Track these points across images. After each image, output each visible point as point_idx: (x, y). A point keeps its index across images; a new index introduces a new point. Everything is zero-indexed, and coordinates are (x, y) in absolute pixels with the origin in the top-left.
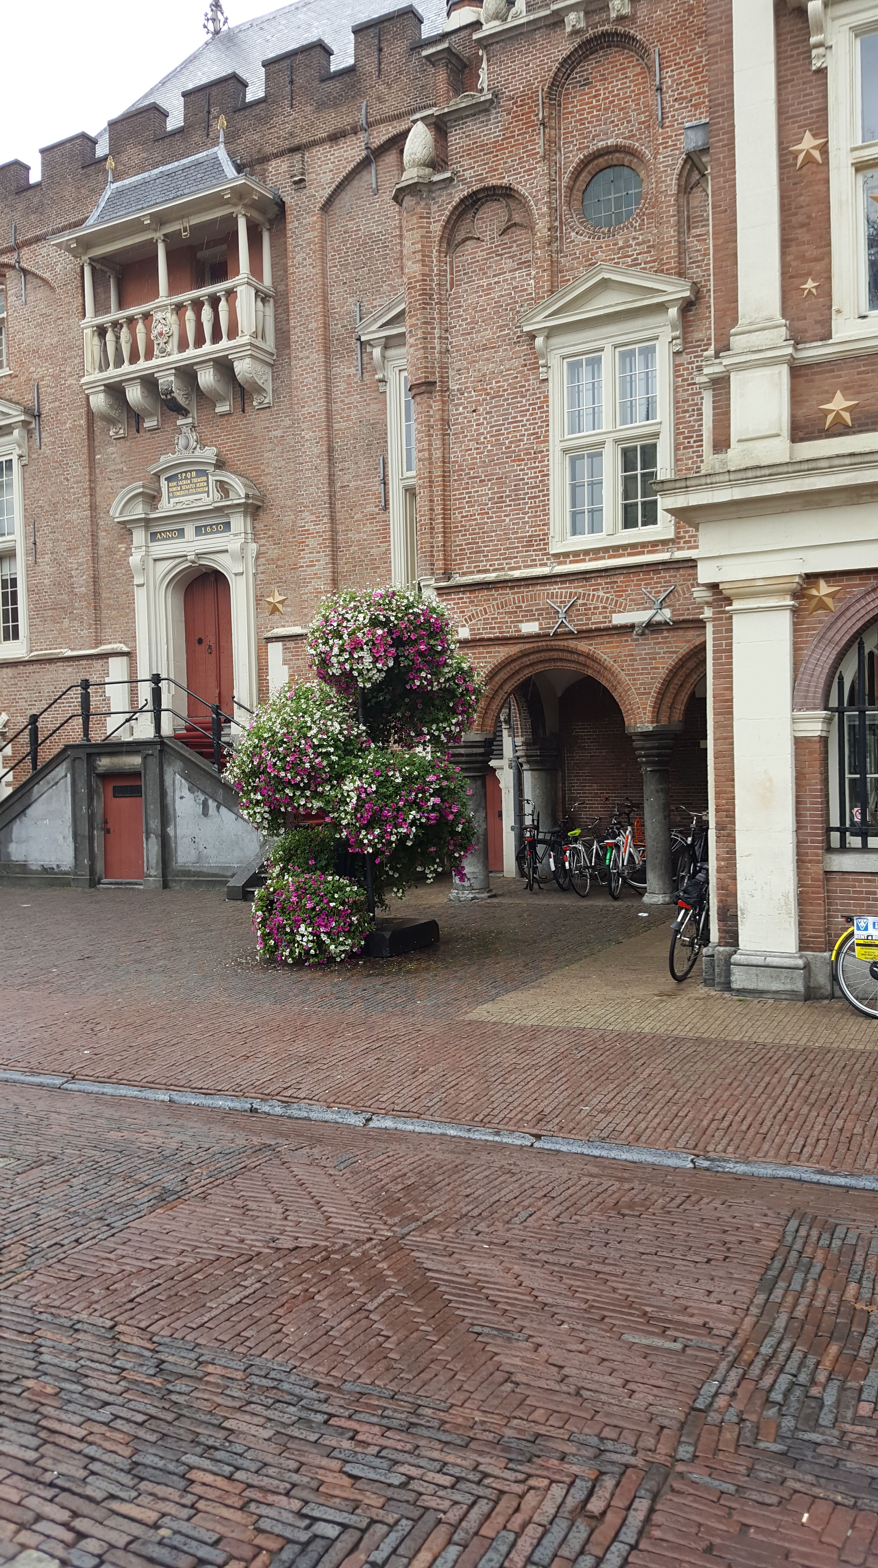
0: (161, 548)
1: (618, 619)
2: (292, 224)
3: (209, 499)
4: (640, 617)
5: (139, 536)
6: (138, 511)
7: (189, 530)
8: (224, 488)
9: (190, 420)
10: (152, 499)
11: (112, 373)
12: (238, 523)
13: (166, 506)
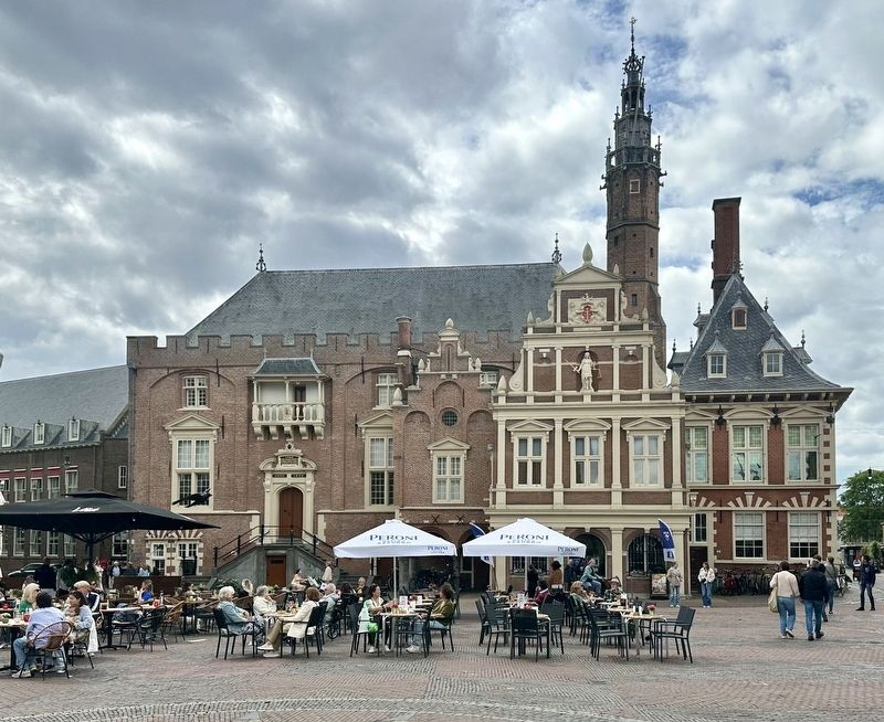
0: (276, 480)
1: (450, 522)
2: (335, 387)
3: (299, 467)
4: (455, 522)
5: (268, 476)
6: (270, 467)
7: (289, 475)
8: (304, 464)
9: (292, 440)
10: (274, 464)
11: (264, 422)
12: (310, 476)
13: (279, 467)
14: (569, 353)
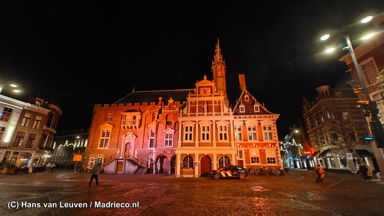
0: (126, 140)
1: (169, 152)
2: (143, 116)
4: (170, 152)
7: (129, 139)
8: (133, 136)
9: (131, 130)
10: (125, 136)
11: (124, 125)
12: (134, 139)
14: (200, 102)
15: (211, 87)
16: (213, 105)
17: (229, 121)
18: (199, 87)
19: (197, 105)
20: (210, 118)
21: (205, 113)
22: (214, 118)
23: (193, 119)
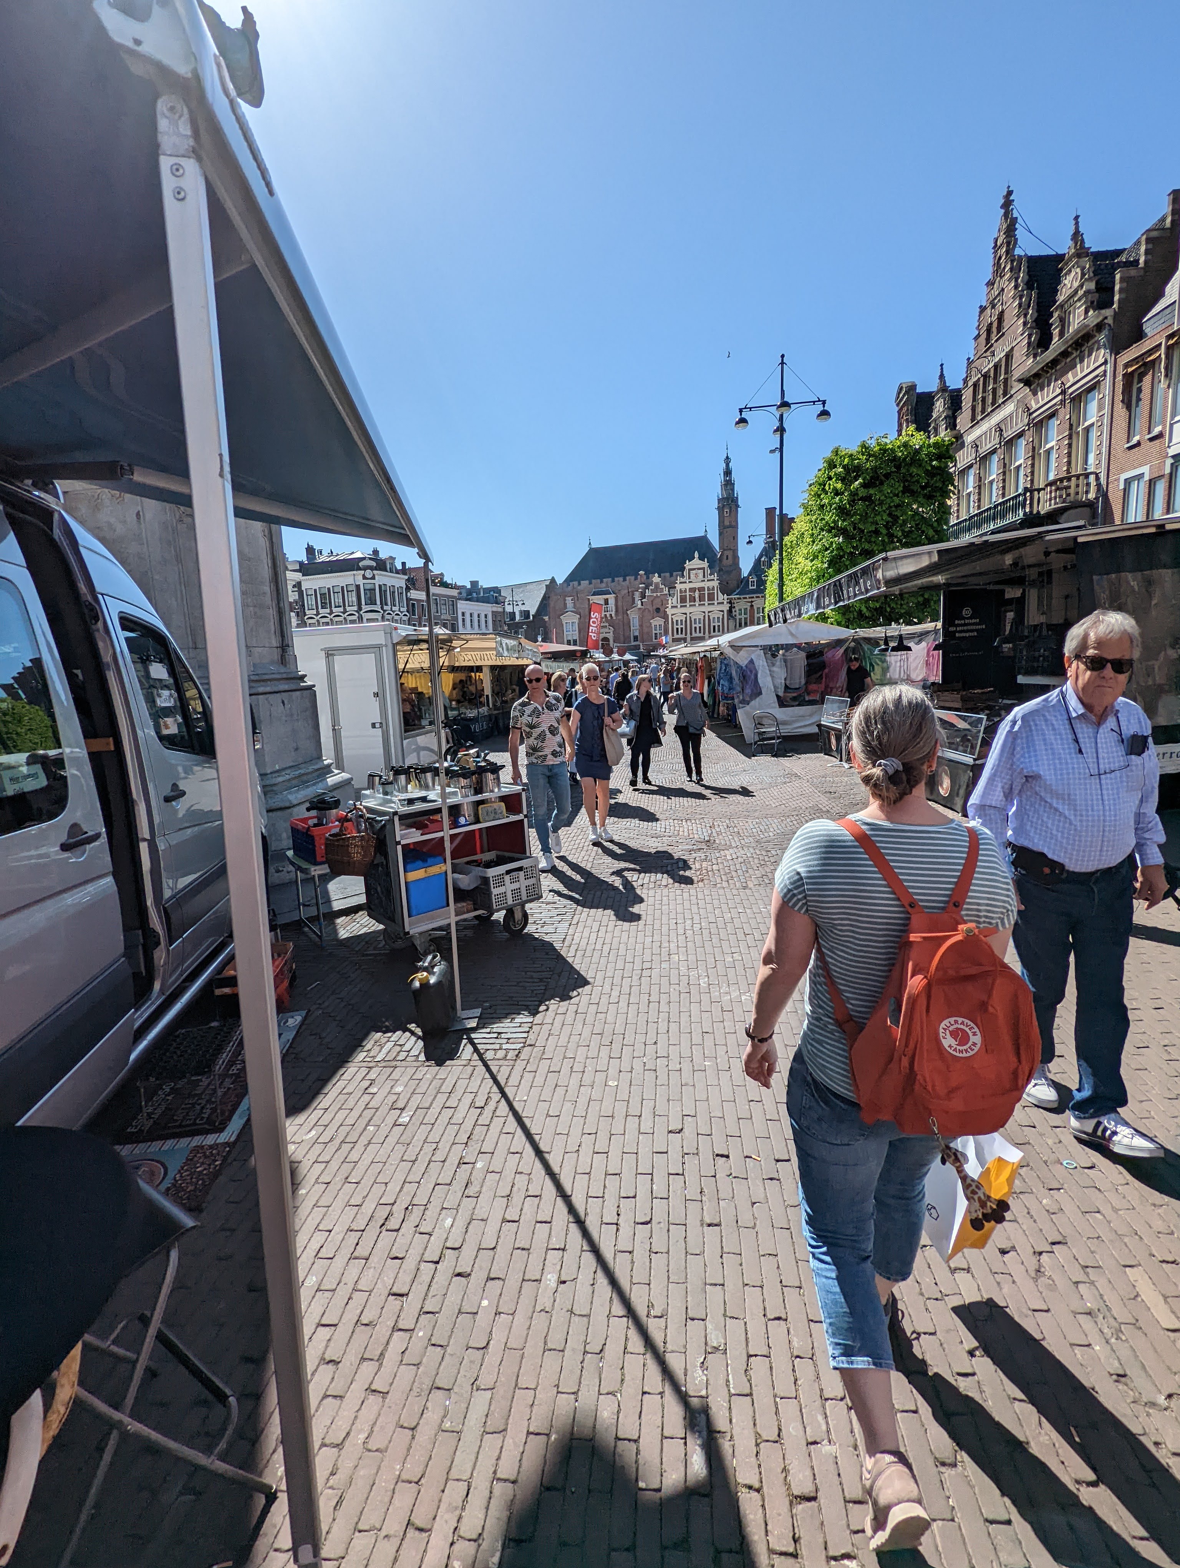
2: (618, 598)
3: (607, 630)
12: (611, 633)
14: (692, 590)
15: (703, 569)
16: (706, 592)
17: (723, 611)
18: (690, 570)
19: (688, 594)
20: (703, 609)
21: (697, 604)
22: (706, 609)
23: (684, 610)
